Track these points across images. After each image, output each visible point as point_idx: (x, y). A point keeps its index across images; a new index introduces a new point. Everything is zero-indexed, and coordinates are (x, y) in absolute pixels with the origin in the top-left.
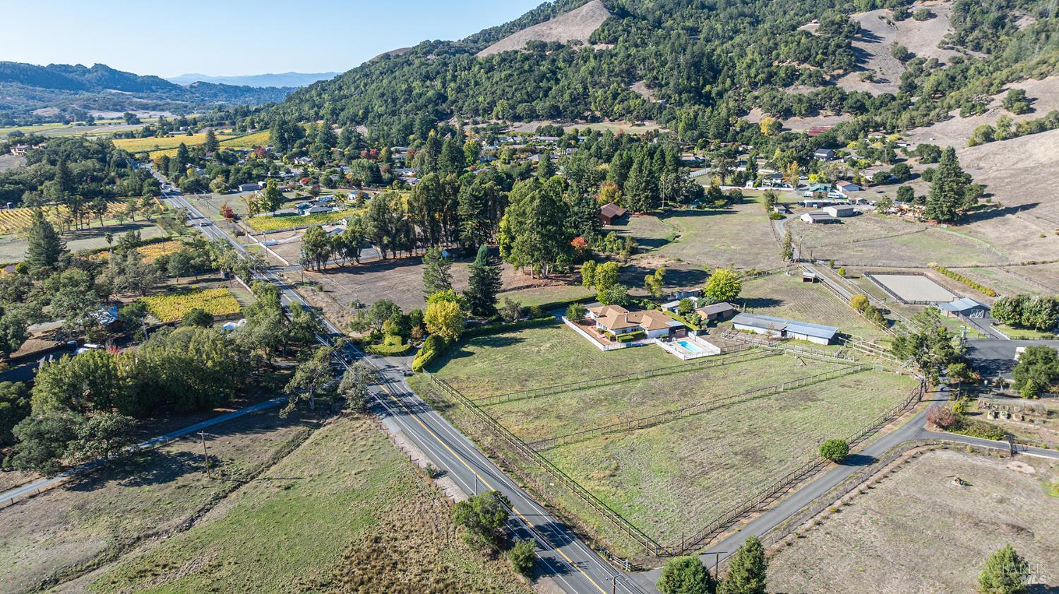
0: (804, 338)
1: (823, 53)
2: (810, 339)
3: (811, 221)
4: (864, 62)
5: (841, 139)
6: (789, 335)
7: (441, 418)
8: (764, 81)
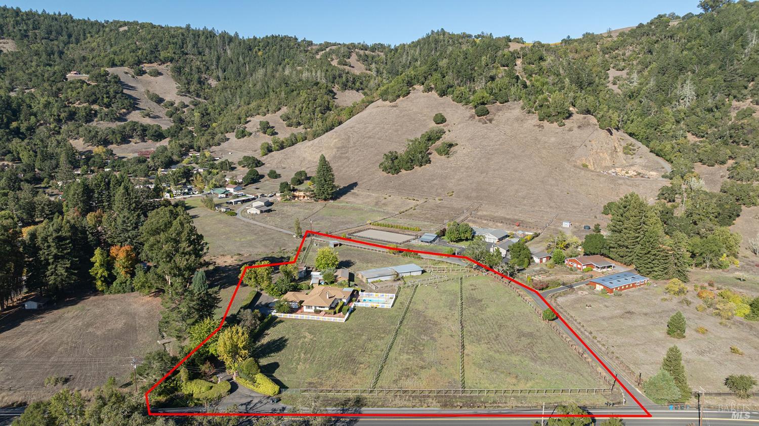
0: (409, 274)
1: (107, 97)
2: (413, 274)
3: (259, 212)
4: (137, 104)
5: (175, 158)
6: (400, 276)
7: (368, 409)
8: (66, 118)
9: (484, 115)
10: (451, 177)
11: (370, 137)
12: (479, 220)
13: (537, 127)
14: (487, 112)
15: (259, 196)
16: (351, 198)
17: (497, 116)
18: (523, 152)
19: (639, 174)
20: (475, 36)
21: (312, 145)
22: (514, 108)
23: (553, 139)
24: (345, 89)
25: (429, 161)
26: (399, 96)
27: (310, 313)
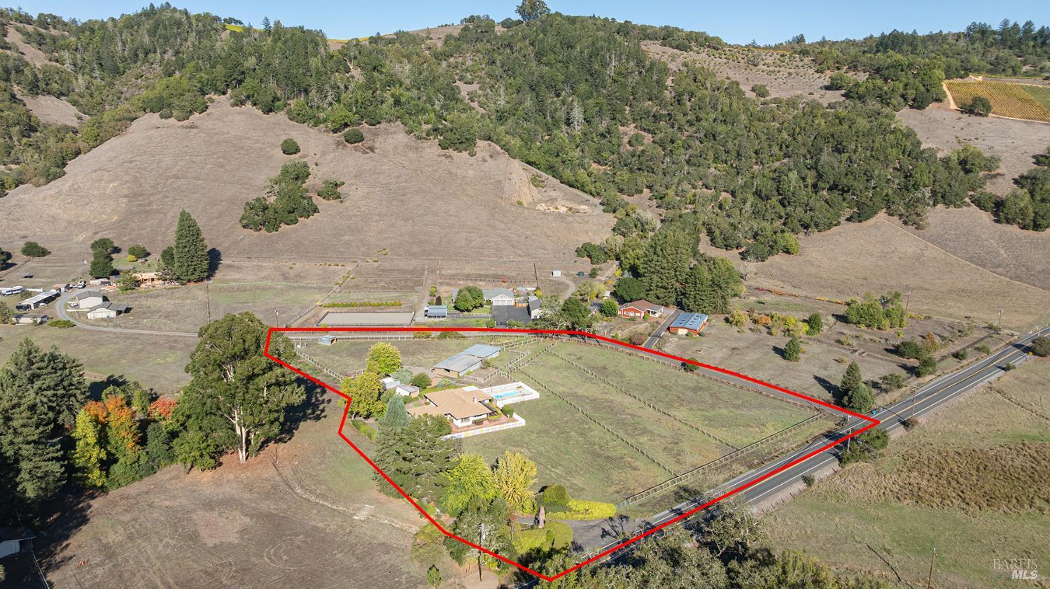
9: (358, 142)
10: (366, 229)
11: (176, 177)
12: (453, 282)
13: (444, 158)
14: (360, 139)
15: (63, 289)
16: (232, 273)
17: (378, 143)
18: (443, 189)
19: (570, 209)
20: (225, 20)
21: (59, 193)
22: (395, 132)
23: (471, 173)
24: (37, 94)
25: (316, 210)
26: (191, 112)
27: (468, 426)
